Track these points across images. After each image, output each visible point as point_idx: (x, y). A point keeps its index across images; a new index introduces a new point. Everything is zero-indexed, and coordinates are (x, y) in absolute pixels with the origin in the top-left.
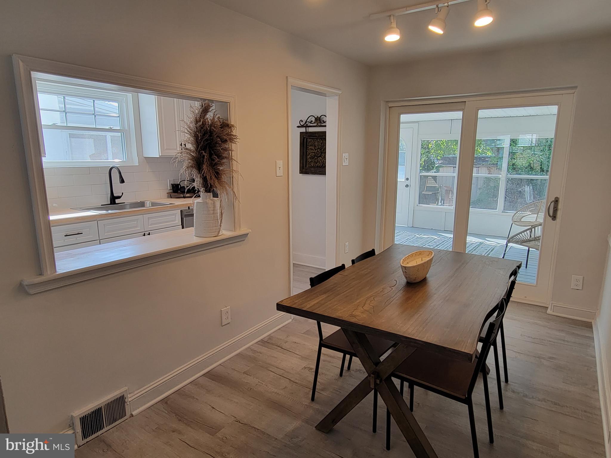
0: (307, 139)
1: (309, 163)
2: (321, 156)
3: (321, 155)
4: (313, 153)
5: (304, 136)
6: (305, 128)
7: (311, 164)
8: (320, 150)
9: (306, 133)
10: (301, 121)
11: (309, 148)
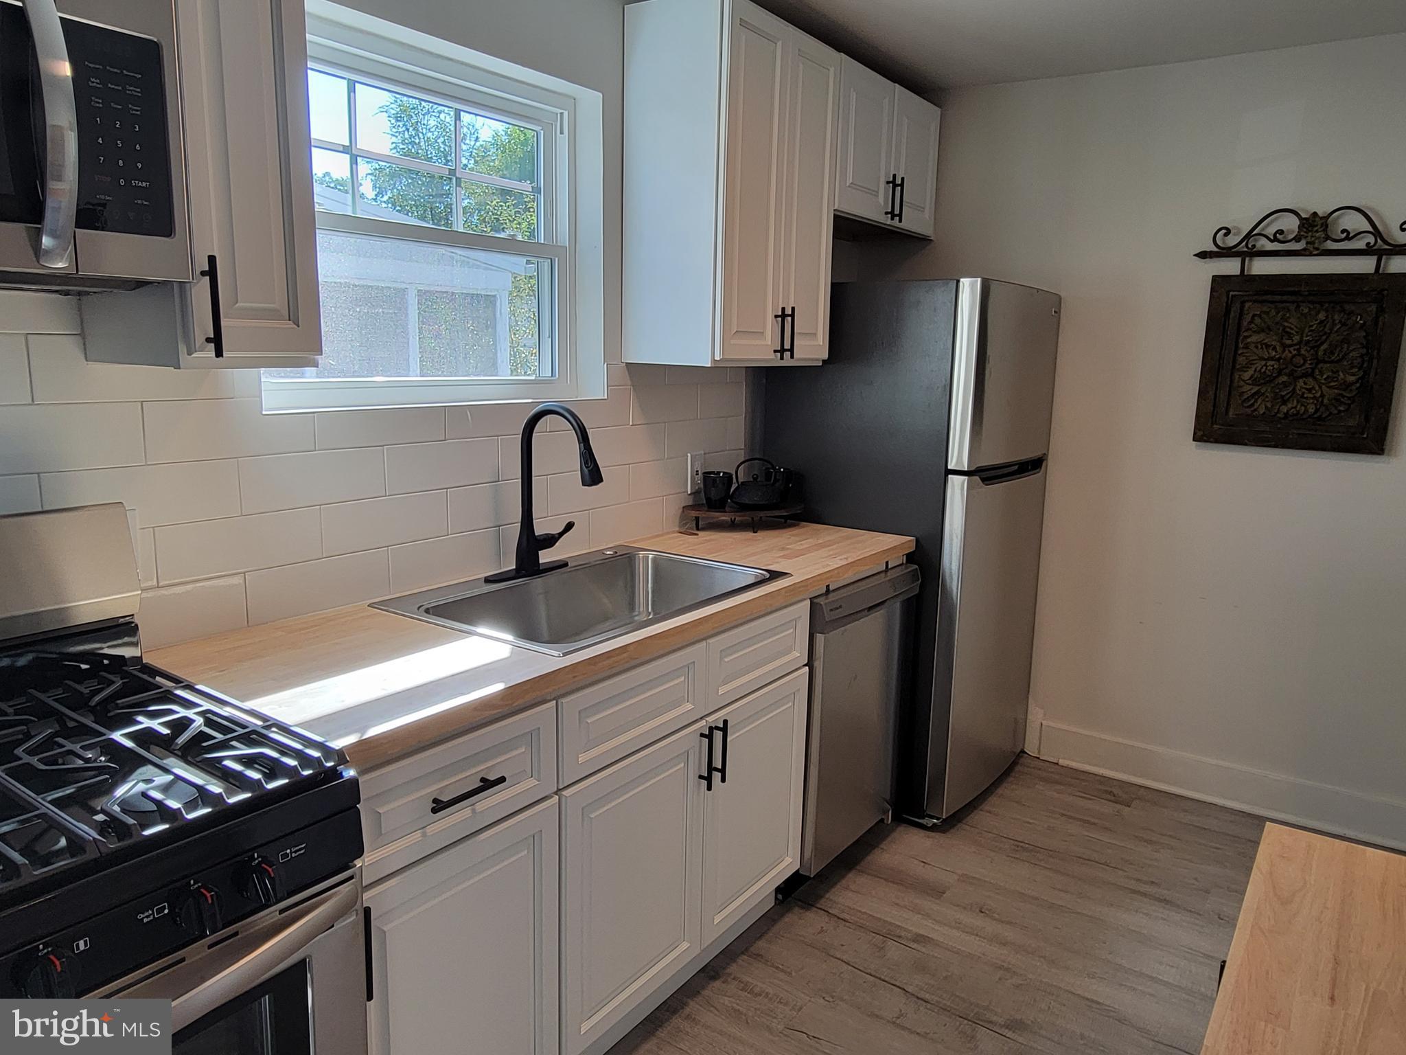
0: (1243, 303)
1: (1244, 401)
2: (1312, 375)
3: (1313, 369)
4: (1272, 359)
5: (1231, 293)
6: (1239, 259)
7: (1252, 405)
8: (1312, 348)
9: (1245, 278)
10: (1224, 231)
11: (1254, 338)
